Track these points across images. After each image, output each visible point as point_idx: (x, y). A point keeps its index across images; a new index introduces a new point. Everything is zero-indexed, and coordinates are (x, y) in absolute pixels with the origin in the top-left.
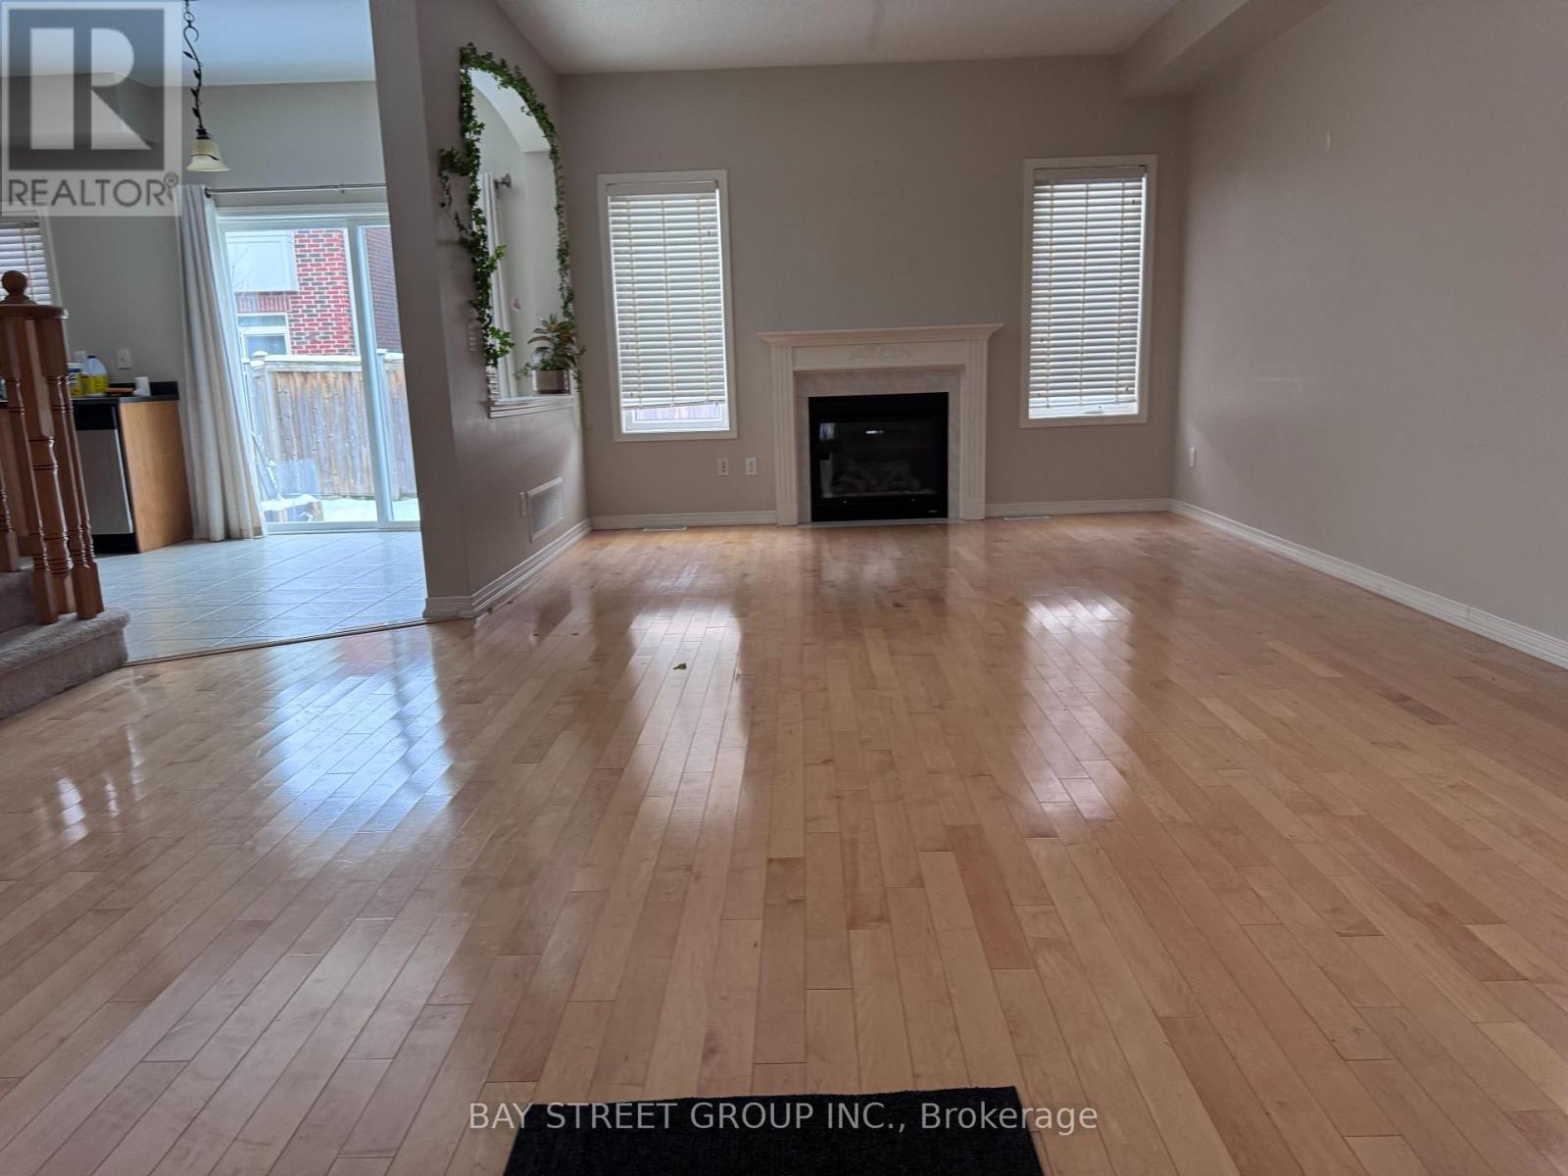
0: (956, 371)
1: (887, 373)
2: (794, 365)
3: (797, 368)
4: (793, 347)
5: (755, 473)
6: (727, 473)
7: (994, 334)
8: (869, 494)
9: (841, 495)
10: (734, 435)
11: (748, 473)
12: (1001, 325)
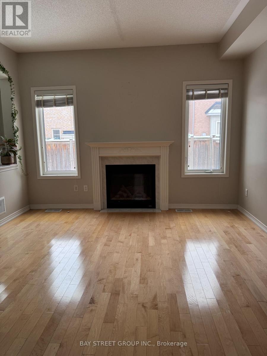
0: (158, 157)
1: (133, 157)
2: (99, 154)
3: (100, 155)
4: (99, 148)
5: (87, 191)
6: (77, 191)
7: (171, 144)
8: (128, 199)
9: (118, 199)
10: (80, 177)
11: (85, 191)
12: (173, 141)
